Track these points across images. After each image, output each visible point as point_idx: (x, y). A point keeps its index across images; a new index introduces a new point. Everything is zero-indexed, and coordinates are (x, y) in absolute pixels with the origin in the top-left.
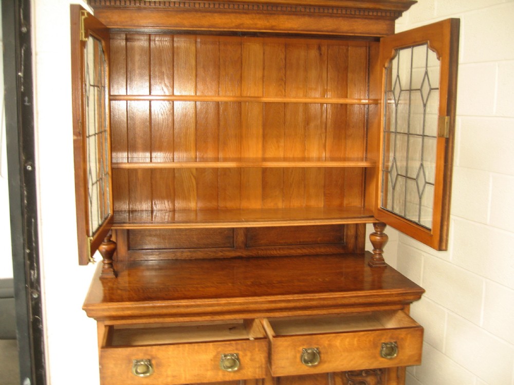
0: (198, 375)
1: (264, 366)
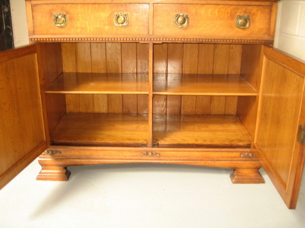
1: (146, 25)
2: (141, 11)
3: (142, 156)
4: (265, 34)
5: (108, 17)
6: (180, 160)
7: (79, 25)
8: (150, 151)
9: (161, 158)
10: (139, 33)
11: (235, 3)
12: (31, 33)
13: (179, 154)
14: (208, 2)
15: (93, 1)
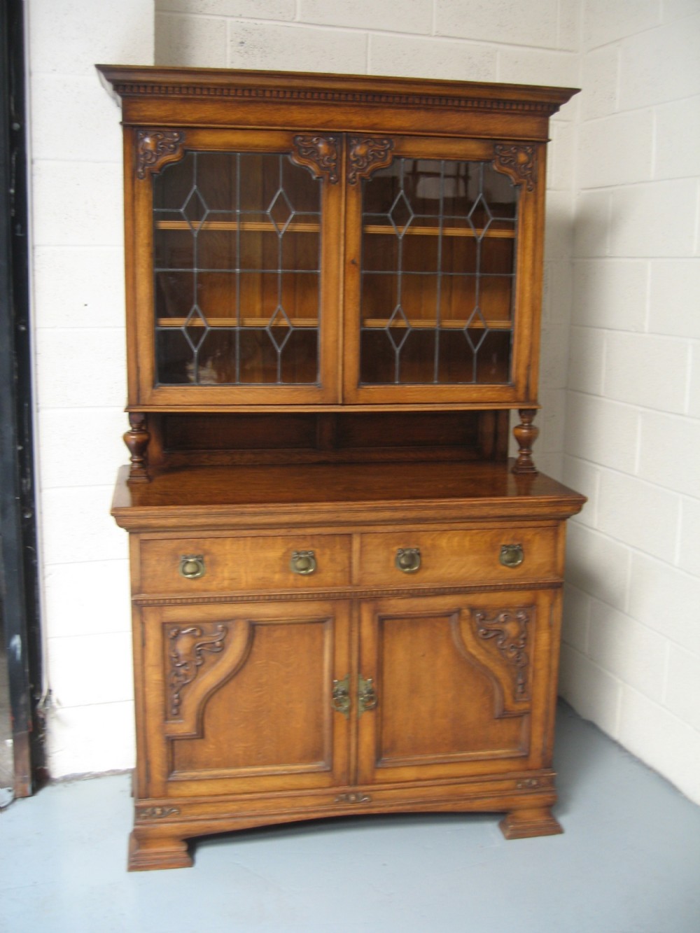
0: (263, 578)
1: (347, 569)
2: (338, 547)
3: (337, 803)
4: (549, 571)
5: (280, 559)
6: (409, 804)
7: (226, 574)
8: (353, 793)
9: (373, 804)
10: (335, 585)
11: (498, 525)
12: (136, 590)
13: (406, 793)
14: (454, 526)
15: (254, 533)
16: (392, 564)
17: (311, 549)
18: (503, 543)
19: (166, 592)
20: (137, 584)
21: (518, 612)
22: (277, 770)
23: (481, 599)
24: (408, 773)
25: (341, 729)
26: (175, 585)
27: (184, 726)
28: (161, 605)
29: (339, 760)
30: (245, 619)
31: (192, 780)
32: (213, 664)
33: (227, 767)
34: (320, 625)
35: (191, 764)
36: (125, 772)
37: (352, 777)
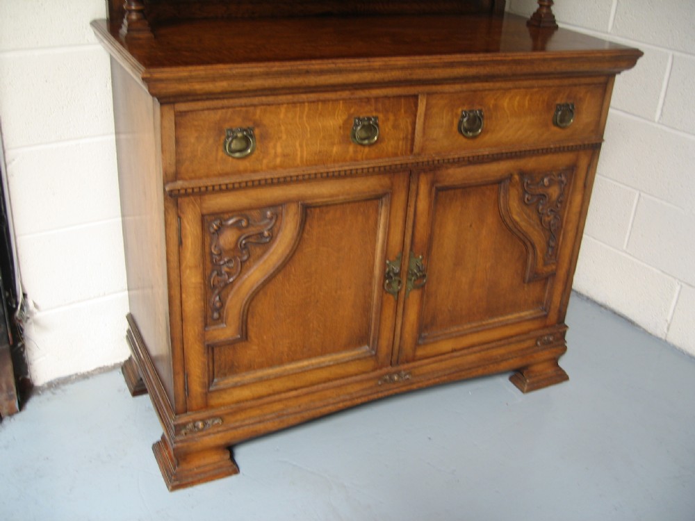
0: (320, 152)
1: (409, 137)
2: (403, 111)
3: (380, 385)
4: (593, 131)
5: (340, 128)
6: (445, 375)
7: (279, 150)
8: (395, 373)
9: (413, 380)
10: (396, 155)
11: (557, 82)
12: (170, 178)
13: (443, 365)
14: (518, 83)
15: (313, 96)
16: (455, 128)
17: (374, 114)
18: (558, 102)
19: (207, 176)
20: (172, 170)
21: (560, 175)
22: (323, 362)
23: (530, 163)
24: (446, 346)
25: (388, 312)
26: (218, 168)
27: (226, 331)
28: (200, 193)
29: (384, 343)
30: (297, 202)
31: (235, 386)
32: (260, 257)
33: (271, 366)
34: (375, 202)
35: (232, 369)
36: (114, 367)
37: (395, 358)
